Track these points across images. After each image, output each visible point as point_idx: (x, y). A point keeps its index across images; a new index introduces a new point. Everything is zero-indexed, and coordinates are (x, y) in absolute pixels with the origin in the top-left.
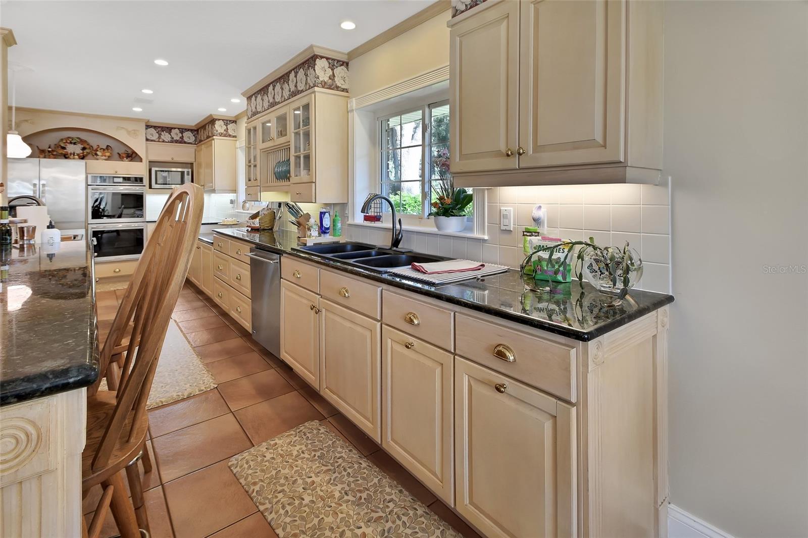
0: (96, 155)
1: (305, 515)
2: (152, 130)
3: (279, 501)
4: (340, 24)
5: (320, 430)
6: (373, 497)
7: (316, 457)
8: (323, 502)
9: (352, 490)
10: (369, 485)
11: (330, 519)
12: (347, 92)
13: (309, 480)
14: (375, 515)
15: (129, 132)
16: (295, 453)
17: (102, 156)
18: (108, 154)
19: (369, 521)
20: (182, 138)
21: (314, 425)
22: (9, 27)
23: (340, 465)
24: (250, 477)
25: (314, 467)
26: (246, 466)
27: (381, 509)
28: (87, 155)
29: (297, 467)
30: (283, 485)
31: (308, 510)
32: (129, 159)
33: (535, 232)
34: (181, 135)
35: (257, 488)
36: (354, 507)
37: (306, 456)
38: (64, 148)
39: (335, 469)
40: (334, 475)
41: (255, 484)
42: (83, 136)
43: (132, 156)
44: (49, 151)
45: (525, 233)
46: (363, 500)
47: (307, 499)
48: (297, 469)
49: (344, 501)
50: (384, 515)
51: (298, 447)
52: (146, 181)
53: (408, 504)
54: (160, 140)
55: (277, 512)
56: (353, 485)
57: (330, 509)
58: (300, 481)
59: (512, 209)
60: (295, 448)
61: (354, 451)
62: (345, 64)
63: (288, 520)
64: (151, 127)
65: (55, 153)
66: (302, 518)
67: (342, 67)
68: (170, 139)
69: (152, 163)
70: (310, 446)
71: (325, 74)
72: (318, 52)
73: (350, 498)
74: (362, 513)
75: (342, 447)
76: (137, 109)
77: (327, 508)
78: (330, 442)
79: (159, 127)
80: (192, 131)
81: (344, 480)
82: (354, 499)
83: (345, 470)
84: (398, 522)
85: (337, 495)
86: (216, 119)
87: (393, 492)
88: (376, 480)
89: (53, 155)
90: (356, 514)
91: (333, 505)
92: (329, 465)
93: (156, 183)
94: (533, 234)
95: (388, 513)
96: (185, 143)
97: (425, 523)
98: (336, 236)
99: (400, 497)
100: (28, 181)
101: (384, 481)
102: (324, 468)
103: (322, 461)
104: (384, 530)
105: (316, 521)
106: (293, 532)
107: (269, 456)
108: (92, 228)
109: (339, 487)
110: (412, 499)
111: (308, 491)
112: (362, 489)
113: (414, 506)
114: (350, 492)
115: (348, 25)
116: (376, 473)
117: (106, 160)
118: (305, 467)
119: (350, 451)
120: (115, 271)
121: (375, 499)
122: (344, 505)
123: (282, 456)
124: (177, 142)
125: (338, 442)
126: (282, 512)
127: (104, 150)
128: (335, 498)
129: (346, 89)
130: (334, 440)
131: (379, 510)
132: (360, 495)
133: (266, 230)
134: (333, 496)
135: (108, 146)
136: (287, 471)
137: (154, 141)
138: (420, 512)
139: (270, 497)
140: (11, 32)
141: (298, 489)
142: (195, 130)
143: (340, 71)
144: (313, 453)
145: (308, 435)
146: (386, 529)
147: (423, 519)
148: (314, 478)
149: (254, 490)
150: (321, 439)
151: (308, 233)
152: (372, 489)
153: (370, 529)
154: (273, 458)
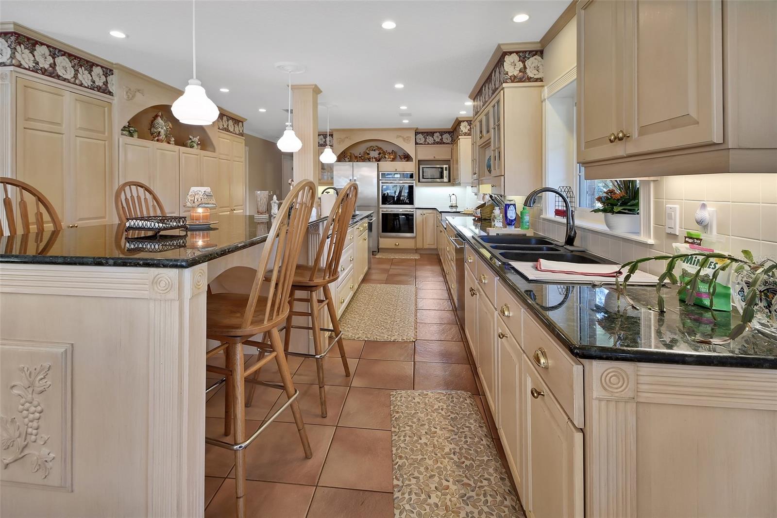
0: (385, 157)
1: (415, 449)
2: (420, 136)
3: (404, 431)
4: (512, 19)
5: (466, 400)
6: (474, 468)
7: (449, 418)
8: (433, 448)
9: (461, 454)
10: (477, 458)
11: (430, 462)
12: (542, 81)
13: (433, 429)
14: (466, 481)
15: (404, 139)
16: (436, 407)
17: (388, 158)
18: (392, 157)
19: (457, 481)
20: (442, 139)
21: (464, 394)
22: (314, 83)
23: (464, 432)
24: (397, 407)
25: (443, 423)
26: (399, 399)
27: (474, 480)
28: (381, 158)
29: (431, 416)
30: (414, 423)
31: (419, 447)
32: (406, 159)
33: (697, 239)
34: (440, 137)
35: (397, 416)
36: (454, 465)
37: (443, 413)
38: (368, 154)
39: (458, 432)
40: (454, 437)
41: (397, 412)
42: (380, 145)
43: (407, 158)
44: (360, 157)
45: (687, 239)
46: (464, 465)
47: (424, 440)
48: (431, 418)
49: (449, 457)
50: (473, 485)
51: (441, 404)
52: (416, 177)
53: (501, 491)
54: (426, 143)
55: (399, 437)
56: (464, 451)
57: (435, 456)
58: (427, 427)
59: (677, 206)
60: (439, 403)
61: (484, 429)
62: (539, 52)
63: (403, 445)
64: (420, 133)
65: (363, 158)
66: (412, 450)
67: (536, 57)
68: (433, 142)
69: (420, 162)
70: (450, 407)
71: (514, 68)
72: (506, 49)
73: (456, 458)
74: (456, 473)
75: (475, 421)
76: (406, 121)
77: (433, 454)
78: (468, 413)
79: (425, 133)
80: (449, 133)
81: (460, 443)
82: (458, 460)
83: (465, 437)
84: (482, 497)
85: (447, 450)
86: (461, 121)
87: (495, 475)
88: (486, 458)
89: (362, 159)
90: (451, 471)
91: (439, 455)
92: (456, 427)
93: (423, 178)
94: (695, 241)
95: (477, 486)
96: (444, 143)
97: (505, 514)
98: (524, 229)
99: (499, 482)
100: (347, 177)
101: (493, 462)
102: (450, 428)
103: (452, 422)
104: (466, 495)
105: (420, 457)
106: (401, 454)
107: (417, 400)
108: (382, 211)
109: (453, 446)
110: (509, 491)
111: (428, 436)
112: (470, 457)
113: (506, 496)
114: (458, 454)
115: (521, 18)
116: (490, 454)
117: (391, 161)
118: (437, 419)
119: (480, 427)
120: (396, 245)
121: (474, 470)
122: (447, 460)
123: (426, 404)
124: (438, 143)
125: (474, 415)
126: (402, 438)
127: (390, 154)
128: (444, 451)
129: (540, 78)
130: (472, 412)
131: (472, 480)
132: (465, 460)
133: (487, 220)
134: (443, 450)
135: (393, 150)
136: (422, 415)
137: (422, 144)
138: (506, 503)
139: (401, 425)
140: (316, 86)
141: (421, 431)
142: (452, 132)
143: (531, 62)
144: (449, 413)
145: (455, 399)
146: (467, 495)
147: (506, 510)
148: (438, 430)
149: (395, 416)
150: (463, 407)
151: (493, 223)
152: (478, 463)
153: (456, 487)
154: (419, 403)
